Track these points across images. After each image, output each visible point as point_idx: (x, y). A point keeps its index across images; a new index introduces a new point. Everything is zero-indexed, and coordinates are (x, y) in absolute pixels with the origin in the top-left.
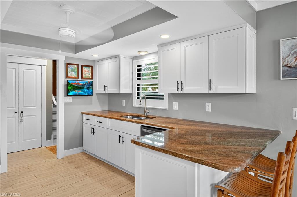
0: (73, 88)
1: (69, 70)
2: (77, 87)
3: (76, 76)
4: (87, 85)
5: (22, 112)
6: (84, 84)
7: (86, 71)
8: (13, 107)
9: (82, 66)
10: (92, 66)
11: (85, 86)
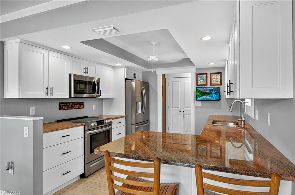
0: (200, 94)
1: (199, 79)
2: (205, 92)
3: (205, 83)
4: (215, 90)
5: (184, 111)
6: (212, 90)
7: (214, 78)
8: (179, 108)
9: (211, 74)
10: (221, 73)
11: (213, 91)
